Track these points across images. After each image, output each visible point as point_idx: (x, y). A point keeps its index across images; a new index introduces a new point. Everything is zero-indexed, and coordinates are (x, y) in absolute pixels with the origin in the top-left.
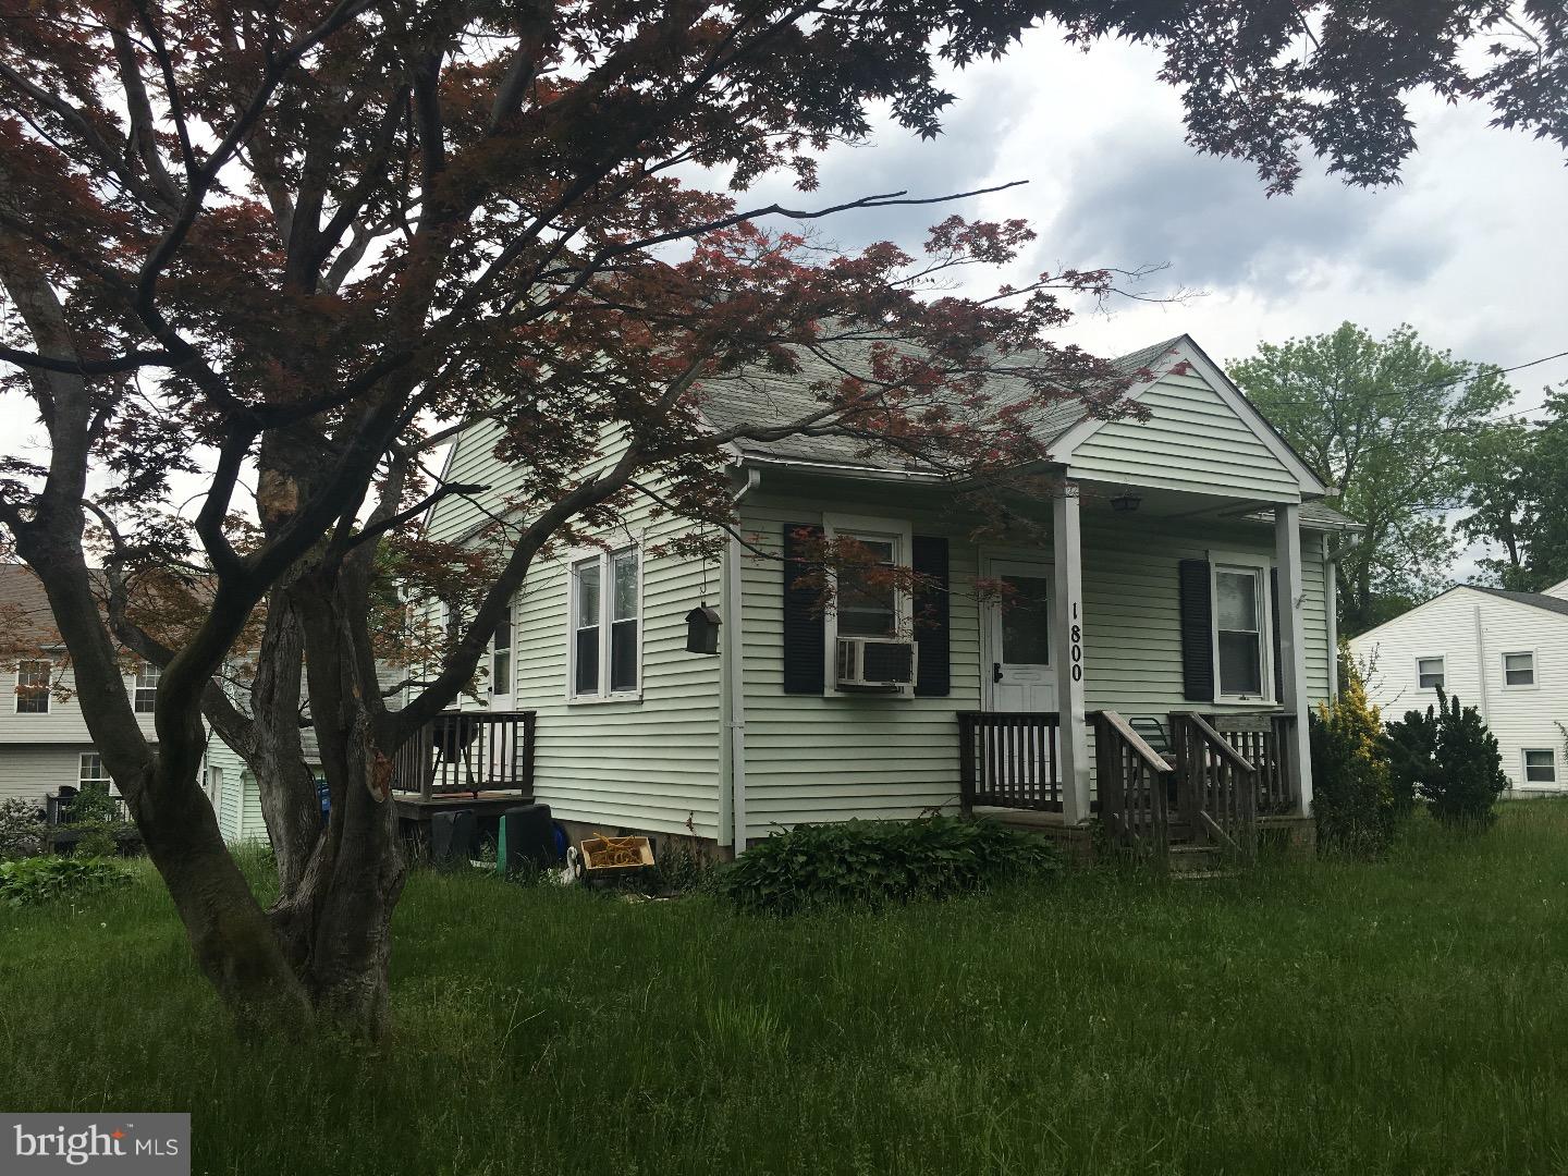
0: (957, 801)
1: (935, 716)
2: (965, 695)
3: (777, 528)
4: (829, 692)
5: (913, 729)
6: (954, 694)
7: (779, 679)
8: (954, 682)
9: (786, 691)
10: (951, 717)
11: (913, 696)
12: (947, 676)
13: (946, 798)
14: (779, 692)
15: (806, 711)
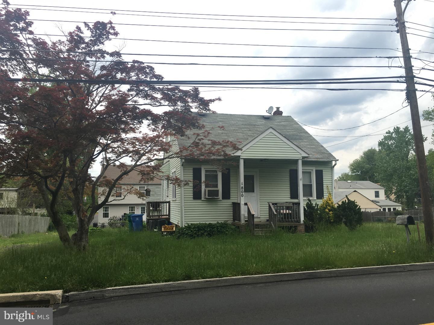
0: (232, 220)
1: (227, 203)
2: (233, 199)
3: (192, 169)
4: (202, 199)
5: (221, 206)
6: (231, 199)
7: (192, 197)
8: (231, 196)
9: (193, 199)
10: (231, 203)
11: (222, 199)
12: (229, 195)
13: (230, 219)
14: (192, 199)
15: (198, 202)
